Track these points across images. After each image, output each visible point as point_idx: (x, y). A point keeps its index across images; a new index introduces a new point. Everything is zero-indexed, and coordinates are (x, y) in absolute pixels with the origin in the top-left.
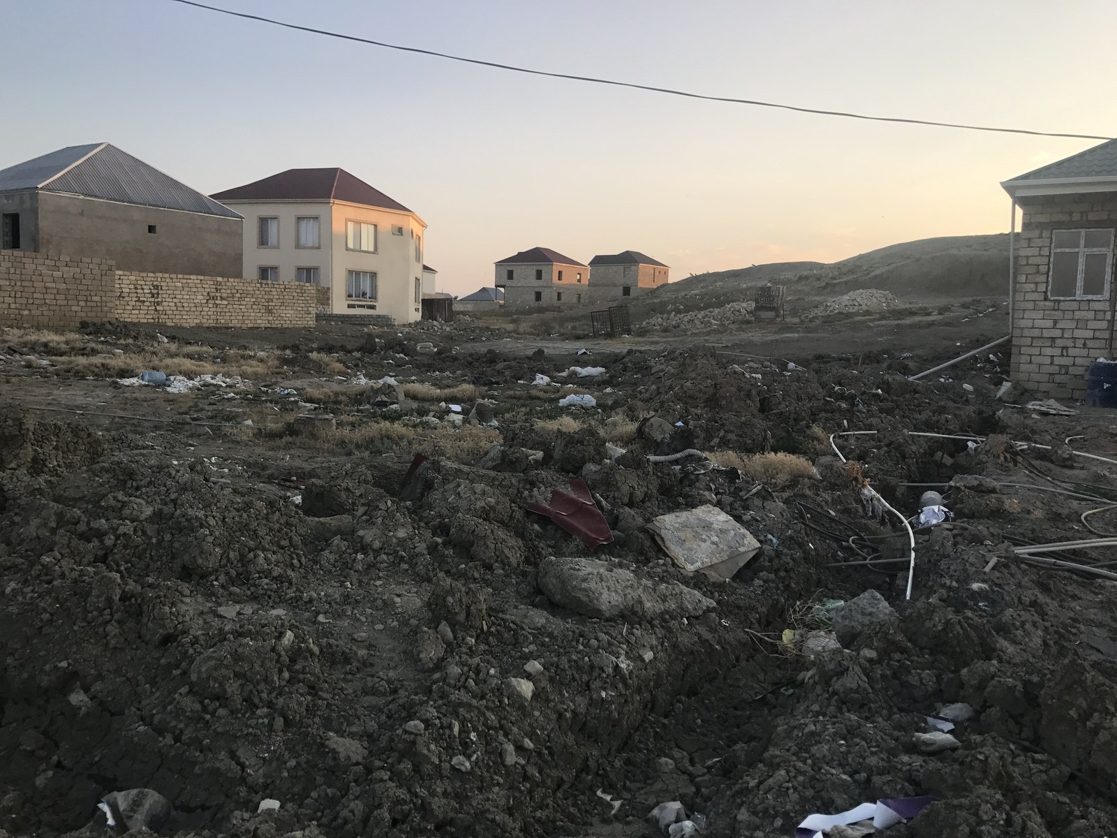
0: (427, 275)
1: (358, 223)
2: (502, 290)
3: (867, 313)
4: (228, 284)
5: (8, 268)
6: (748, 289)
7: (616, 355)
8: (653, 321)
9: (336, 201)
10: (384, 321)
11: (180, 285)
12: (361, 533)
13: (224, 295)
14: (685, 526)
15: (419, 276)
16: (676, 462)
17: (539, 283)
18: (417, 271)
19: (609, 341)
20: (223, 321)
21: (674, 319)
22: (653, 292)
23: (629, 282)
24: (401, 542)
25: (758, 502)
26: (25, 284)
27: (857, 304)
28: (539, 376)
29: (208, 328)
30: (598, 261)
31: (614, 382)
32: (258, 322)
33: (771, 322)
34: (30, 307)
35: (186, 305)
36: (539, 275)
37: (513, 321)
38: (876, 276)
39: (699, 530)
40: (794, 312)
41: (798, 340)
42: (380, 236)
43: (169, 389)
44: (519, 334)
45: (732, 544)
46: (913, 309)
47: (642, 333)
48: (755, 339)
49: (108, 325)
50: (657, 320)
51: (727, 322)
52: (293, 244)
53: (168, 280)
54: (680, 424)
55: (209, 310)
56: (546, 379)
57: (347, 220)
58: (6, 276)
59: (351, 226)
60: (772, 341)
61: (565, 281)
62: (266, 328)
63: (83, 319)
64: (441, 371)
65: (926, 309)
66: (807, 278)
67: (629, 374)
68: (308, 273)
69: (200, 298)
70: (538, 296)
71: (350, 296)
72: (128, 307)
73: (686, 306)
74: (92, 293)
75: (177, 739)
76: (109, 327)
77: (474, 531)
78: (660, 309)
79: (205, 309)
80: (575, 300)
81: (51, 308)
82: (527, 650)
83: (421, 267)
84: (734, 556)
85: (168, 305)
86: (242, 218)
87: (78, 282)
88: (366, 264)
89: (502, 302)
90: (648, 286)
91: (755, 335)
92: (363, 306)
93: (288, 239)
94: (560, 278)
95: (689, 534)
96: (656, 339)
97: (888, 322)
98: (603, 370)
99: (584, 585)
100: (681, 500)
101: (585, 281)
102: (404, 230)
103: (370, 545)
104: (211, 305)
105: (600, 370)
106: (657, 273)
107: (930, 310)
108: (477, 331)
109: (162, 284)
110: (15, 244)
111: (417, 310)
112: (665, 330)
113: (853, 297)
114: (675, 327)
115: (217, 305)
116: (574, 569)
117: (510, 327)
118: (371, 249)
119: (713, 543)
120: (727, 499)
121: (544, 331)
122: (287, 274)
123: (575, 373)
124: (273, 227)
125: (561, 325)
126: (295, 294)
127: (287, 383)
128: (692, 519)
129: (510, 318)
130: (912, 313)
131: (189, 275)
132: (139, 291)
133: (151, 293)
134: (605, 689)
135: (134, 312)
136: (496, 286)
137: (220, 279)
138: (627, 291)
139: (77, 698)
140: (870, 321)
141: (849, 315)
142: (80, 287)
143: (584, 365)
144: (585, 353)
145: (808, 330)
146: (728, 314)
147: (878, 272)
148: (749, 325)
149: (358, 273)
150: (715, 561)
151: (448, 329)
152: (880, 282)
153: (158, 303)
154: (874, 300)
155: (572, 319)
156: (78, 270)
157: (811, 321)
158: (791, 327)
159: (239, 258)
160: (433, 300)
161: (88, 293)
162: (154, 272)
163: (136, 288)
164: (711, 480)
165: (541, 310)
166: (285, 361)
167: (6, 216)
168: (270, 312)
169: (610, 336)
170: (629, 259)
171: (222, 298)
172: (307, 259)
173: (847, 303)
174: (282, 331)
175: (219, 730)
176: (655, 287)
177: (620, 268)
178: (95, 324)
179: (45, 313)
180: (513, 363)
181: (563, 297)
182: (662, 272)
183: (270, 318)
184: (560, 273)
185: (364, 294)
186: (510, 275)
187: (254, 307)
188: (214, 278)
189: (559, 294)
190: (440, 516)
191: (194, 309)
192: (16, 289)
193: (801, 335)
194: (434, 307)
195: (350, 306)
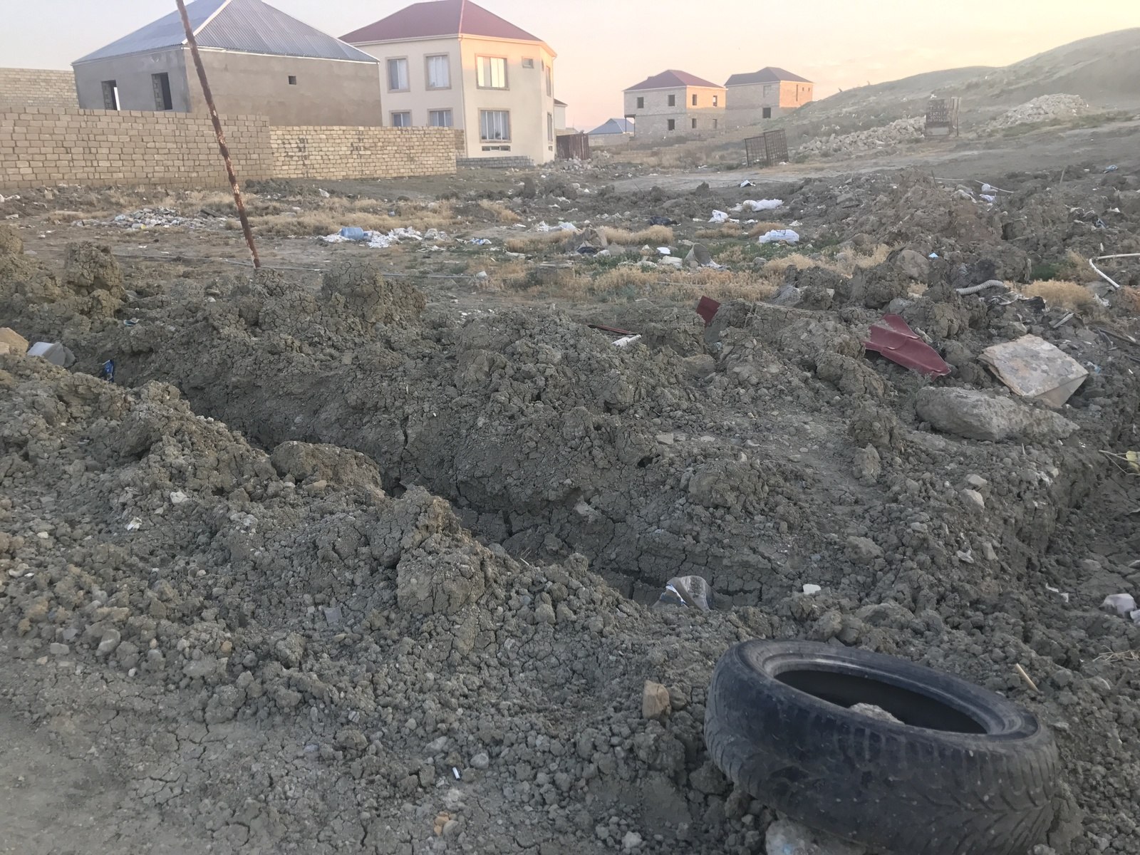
0: (558, 109)
1: (488, 58)
2: (631, 120)
3: (1055, 122)
4: (371, 133)
5: (174, 131)
6: (910, 102)
7: (792, 185)
8: (811, 145)
9: (465, 35)
10: (522, 162)
11: (324, 137)
12: (737, 369)
13: (367, 145)
14: (1014, 356)
15: (551, 112)
16: (978, 293)
17: (672, 109)
18: (548, 105)
19: (765, 170)
20: (368, 172)
21: (834, 142)
22: (796, 112)
23: (769, 103)
24: (775, 376)
25: (1070, 330)
26: (190, 145)
27: (1042, 112)
28: (716, 212)
29: (355, 179)
30: (735, 81)
31: (796, 214)
32: (402, 171)
33: (944, 139)
34: (197, 169)
35: (331, 157)
36: (672, 101)
37: (654, 154)
38: (1061, 78)
39: (1029, 359)
40: (969, 127)
41: (980, 158)
42: (510, 70)
43: (370, 244)
44: (664, 167)
45: (1062, 372)
46: (1112, 115)
47: (801, 159)
48: (930, 159)
49: (271, 182)
50: (816, 144)
51: (893, 142)
52: (423, 86)
53: (313, 133)
54: (933, 255)
55: (354, 161)
56: (724, 215)
57: (476, 56)
58: (173, 139)
59: (480, 61)
60: (951, 161)
61: (700, 105)
62: (410, 177)
63: (247, 178)
64: (610, 212)
65: (1126, 113)
66: (977, 85)
67: (812, 205)
68: (441, 116)
69: (344, 150)
70: (671, 124)
71: (484, 138)
72: (278, 163)
73: (842, 126)
74: (251, 151)
75: (696, 539)
76: (273, 184)
77: (842, 365)
78: (811, 132)
79: (350, 161)
80: (711, 126)
81: (216, 168)
82: (949, 468)
83: (552, 102)
84: (1064, 383)
85: (315, 158)
86: (377, 61)
87: (237, 140)
88: (498, 102)
89: (632, 133)
90: (790, 106)
91: (929, 156)
92: (497, 148)
93: (418, 81)
94: (694, 103)
95: (1019, 363)
96: (818, 165)
97: (1082, 131)
98: (779, 202)
99: (975, 411)
100: (994, 332)
101: (722, 103)
102: (535, 61)
103: (747, 380)
104: (355, 157)
105: (776, 202)
106: (800, 90)
107: (1131, 115)
108: (620, 167)
109: (308, 137)
110: (167, 105)
111: (550, 148)
112: (825, 155)
113: (1037, 104)
114: (836, 151)
115: (361, 155)
116: (962, 397)
117: (653, 160)
118: (502, 85)
119: (1044, 371)
120: (1037, 328)
121: (691, 163)
122: (420, 119)
123: (749, 207)
124: (402, 68)
125: (708, 156)
126: (435, 139)
127: (479, 233)
128: (1019, 349)
129: (649, 151)
130: (1110, 119)
131: (332, 125)
132: (287, 146)
133: (298, 147)
134: (1036, 499)
135: (284, 168)
136: (626, 116)
137: (361, 128)
138: (767, 112)
139: (582, 509)
140: (1063, 130)
141: (1033, 126)
142: (240, 146)
143: (758, 197)
144: (748, 185)
145: (989, 146)
146: (894, 133)
147: (1063, 73)
148: (919, 144)
149: (490, 112)
150: (1047, 388)
151: (589, 167)
152: (1066, 85)
153: (306, 158)
154: (1062, 106)
155: (718, 148)
156: (235, 129)
157: (990, 135)
158: (969, 144)
159: (378, 104)
160: (568, 137)
161: (246, 151)
162: (299, 126)
163: (284, 143)
164: (1018, 311)
165: (681, 140)
166: (458, 211)
167: (155, 76)
168: (412, 160)
169: (766, 164)
170: (770, 77)
171: (365, 149)
172: (438, 101)
173: (1030, 112)
174: (428, 179)
175: (734, 531)
176: (798, 106)
177: (759, 87)
178: (259, 183)
179: (211, 174)
180: (681, 200)
181: (698, 124)
182: (806, 89)
183: (413, 167)
184: (694, 97)
185: (498, 135)
186: (641, 103)
187: (397, 155)
188: (356, 128)
189: (694, 120)
190: (800, 352)
191: (339, 161)
192: (183, 151)
193: (981, 152)
194: (568, 144)
195: (484, 149)
